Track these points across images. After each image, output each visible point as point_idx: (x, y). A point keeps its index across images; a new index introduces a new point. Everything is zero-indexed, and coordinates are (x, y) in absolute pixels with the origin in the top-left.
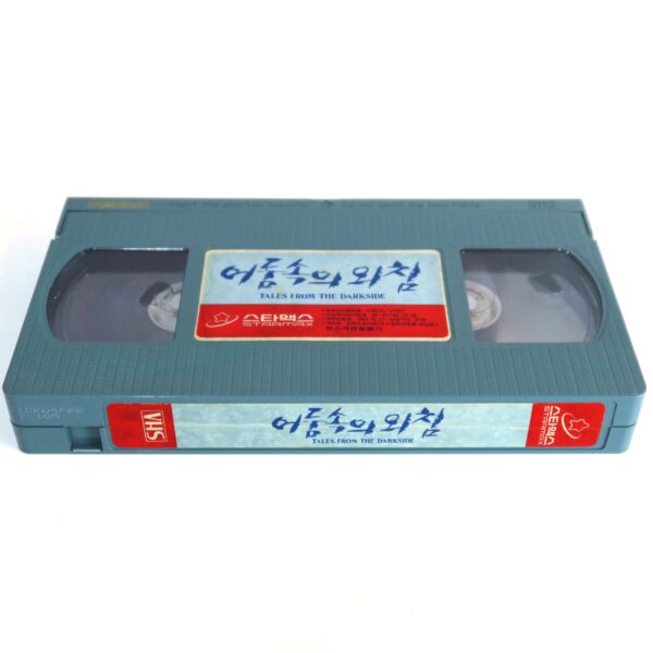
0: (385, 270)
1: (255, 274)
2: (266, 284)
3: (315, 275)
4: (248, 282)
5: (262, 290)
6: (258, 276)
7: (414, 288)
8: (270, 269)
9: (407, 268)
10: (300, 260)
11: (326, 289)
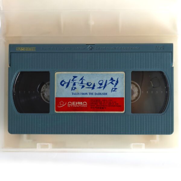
2: (73, 88)
3: (87, 84)
4: (68, 87)
5: (73, 91)
7: (116, 90)
8: (74, 81)
9: (114, 81)
10: (83, 77)
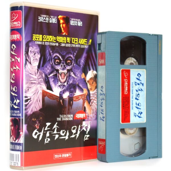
0: (140, 110)
1: (139, 81)
6: (138, 82)
11: (134, 97)
